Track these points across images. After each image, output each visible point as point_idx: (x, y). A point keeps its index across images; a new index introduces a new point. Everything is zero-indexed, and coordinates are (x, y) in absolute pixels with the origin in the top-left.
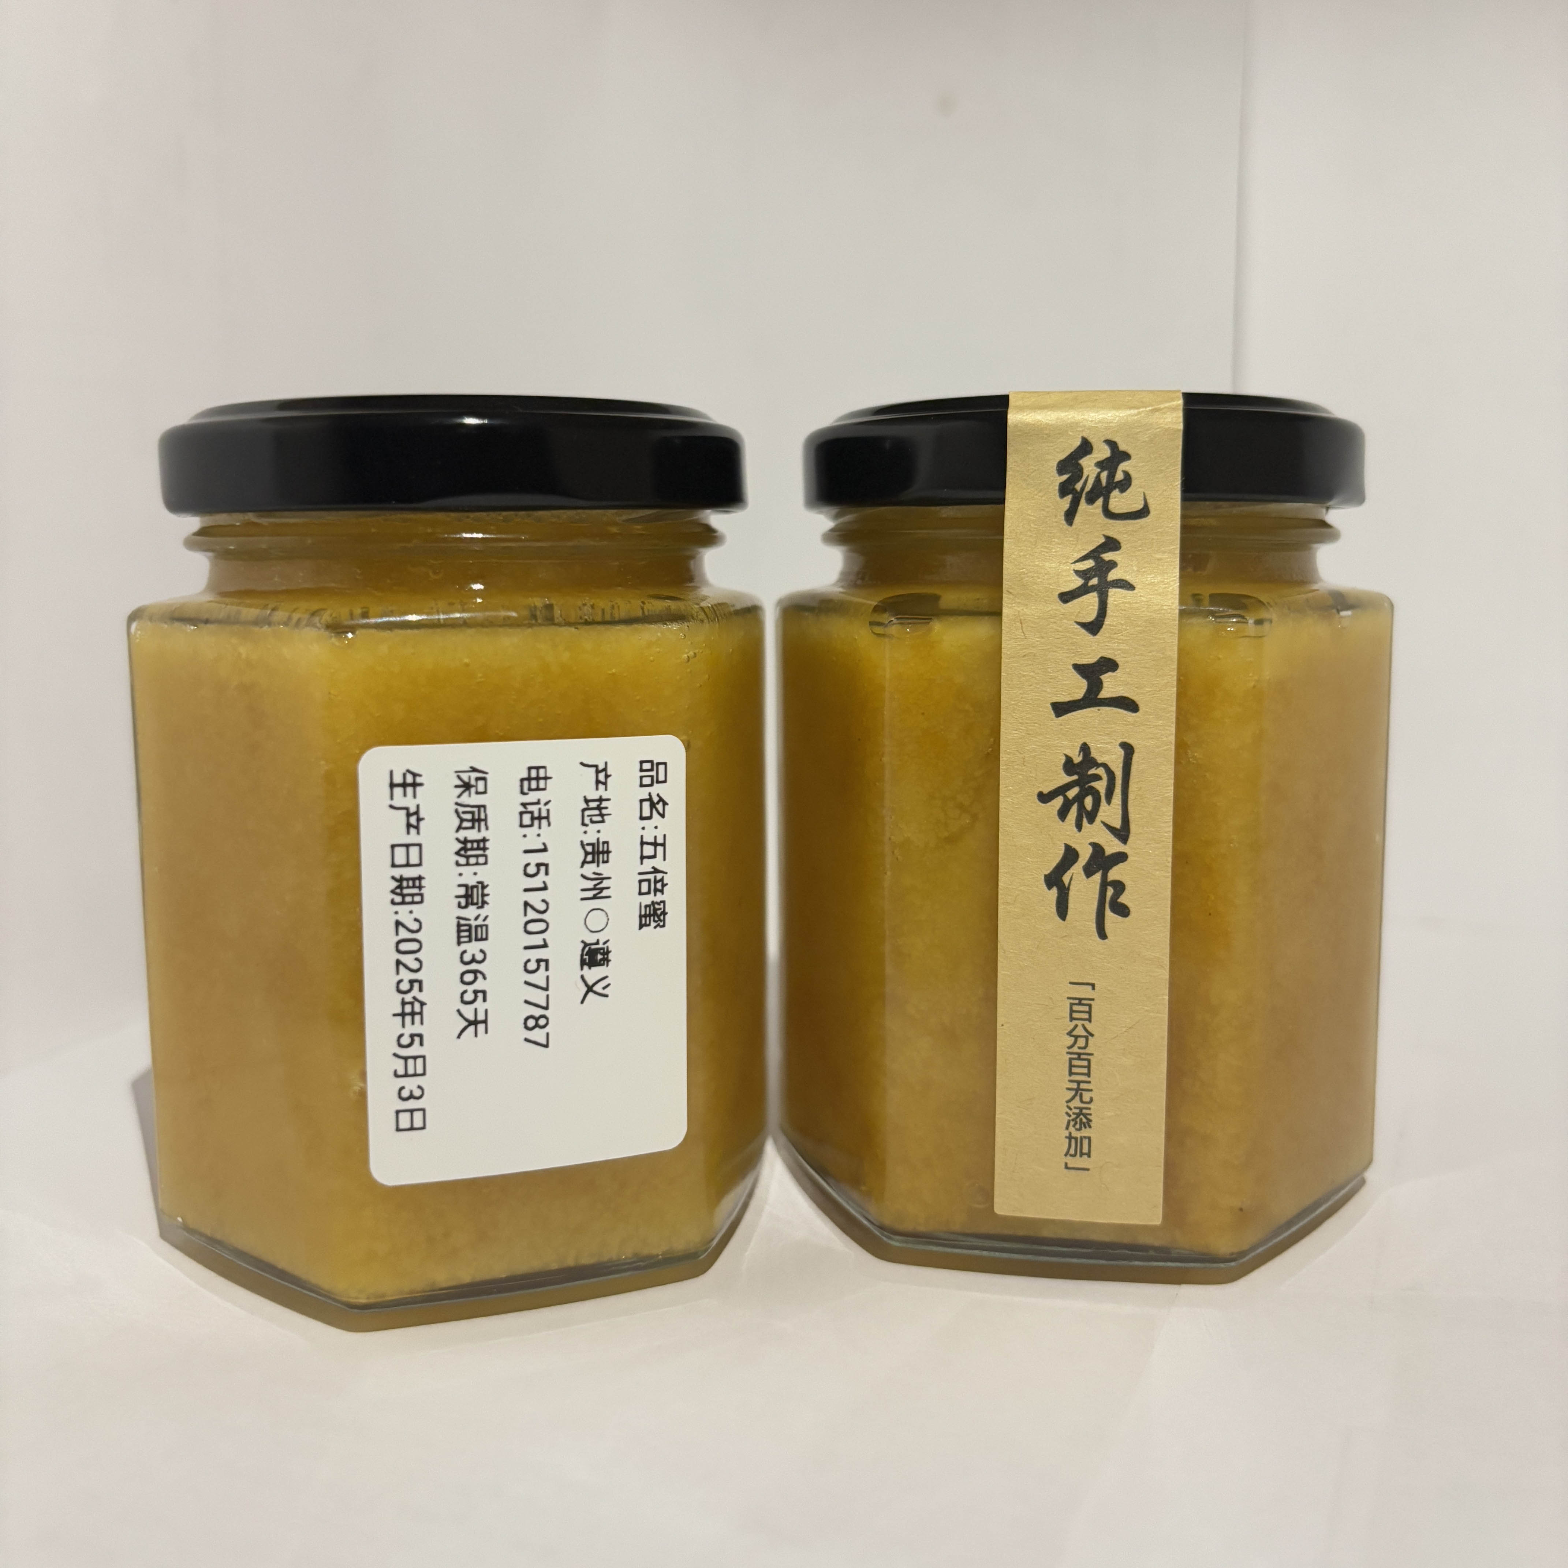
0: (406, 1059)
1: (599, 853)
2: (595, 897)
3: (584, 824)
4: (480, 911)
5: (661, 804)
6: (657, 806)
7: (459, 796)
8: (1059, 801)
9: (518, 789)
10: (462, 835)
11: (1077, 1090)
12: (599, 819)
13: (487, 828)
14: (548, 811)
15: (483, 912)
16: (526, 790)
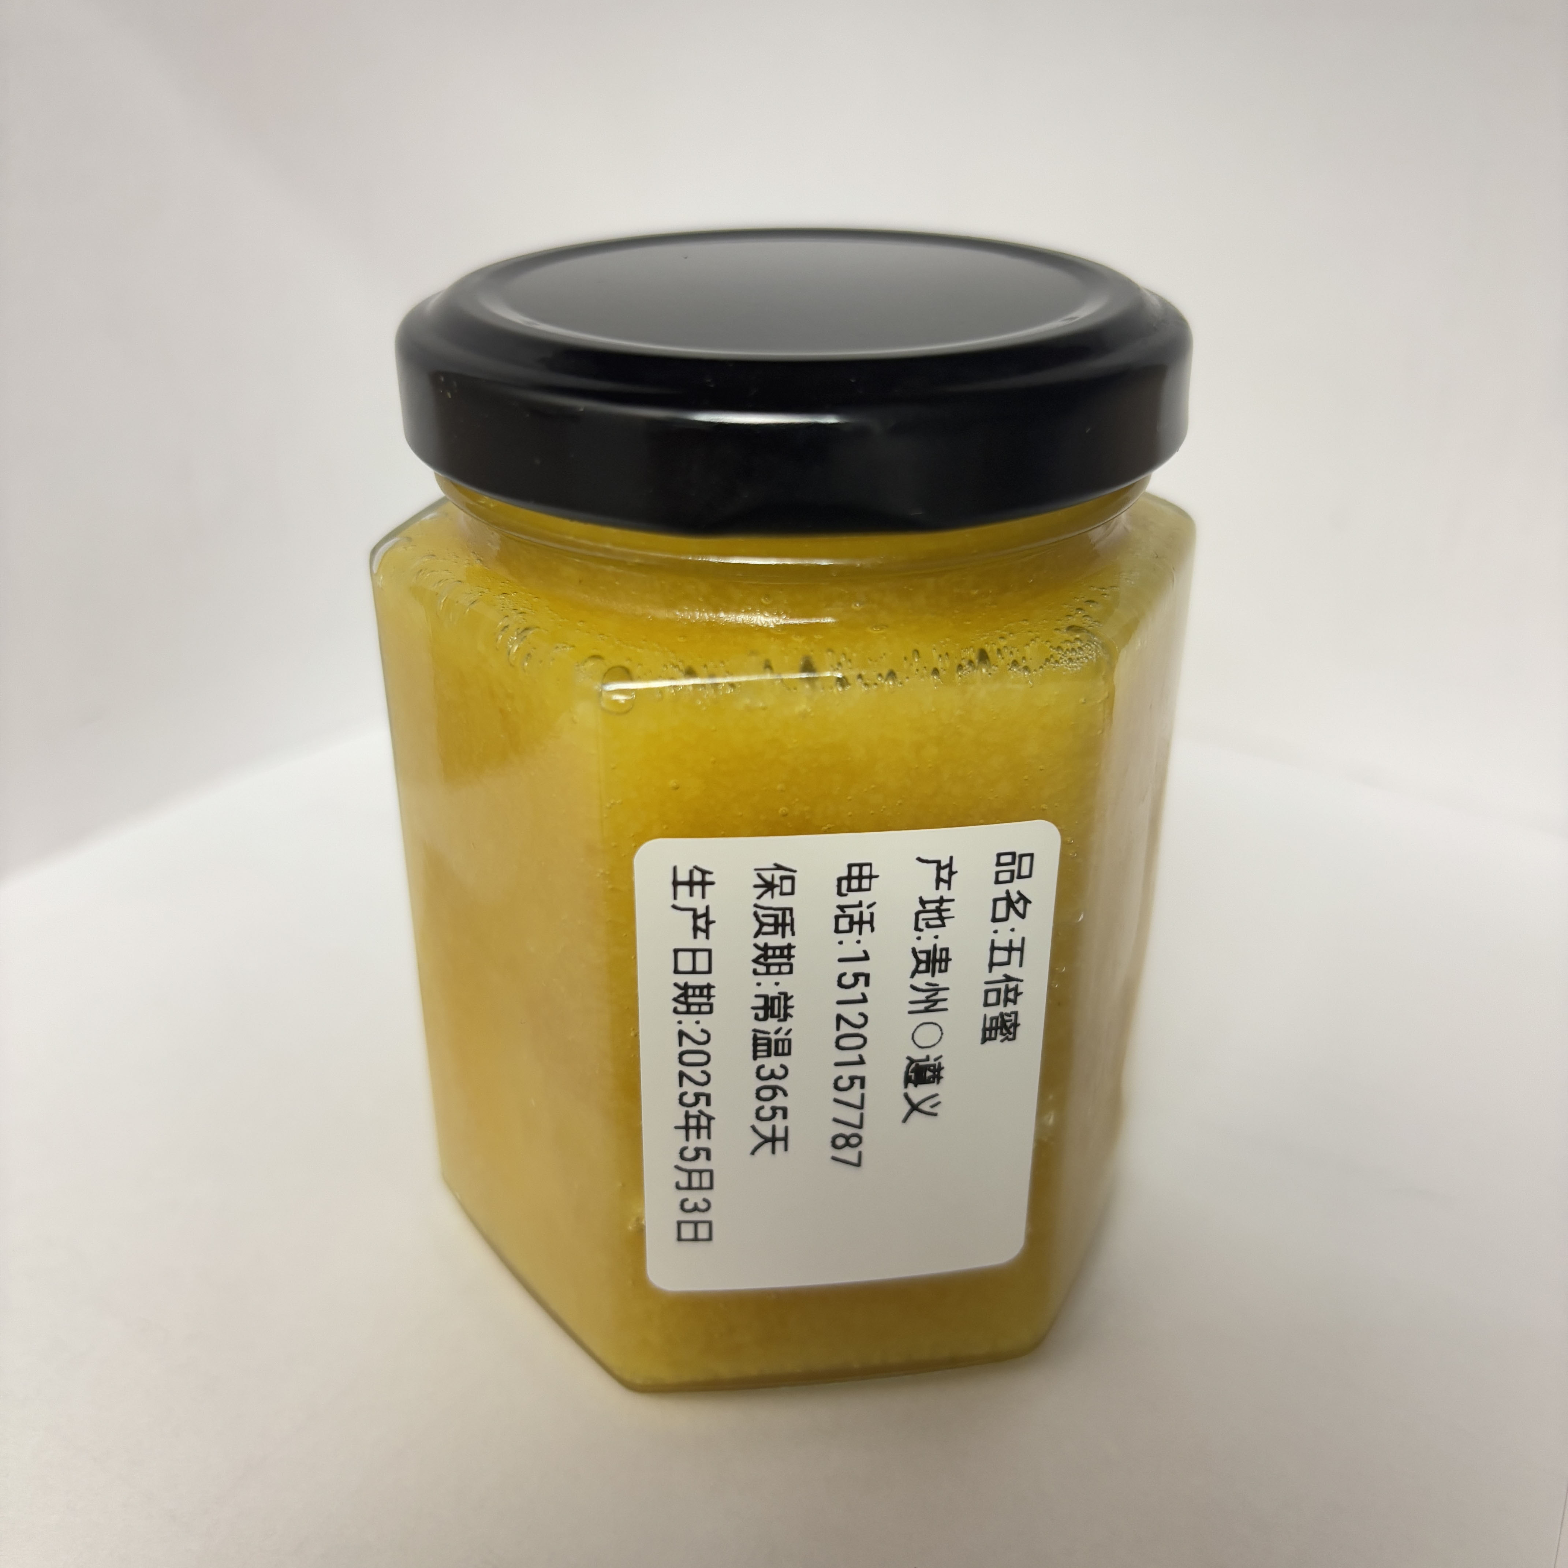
0: (690, 1172)
1: (935, 961)
2: (927, 1010)
3: (917, 928)
4: (782, 1024)
5: (1022, 902)
6: (1016, 905)
7: (759, 897)
9: (835, 889)
10: (761, 940)
12: (938, 922)
13: (793, 934)
14: (872, 914)
15: (786, 1026)
16: (844, 890)
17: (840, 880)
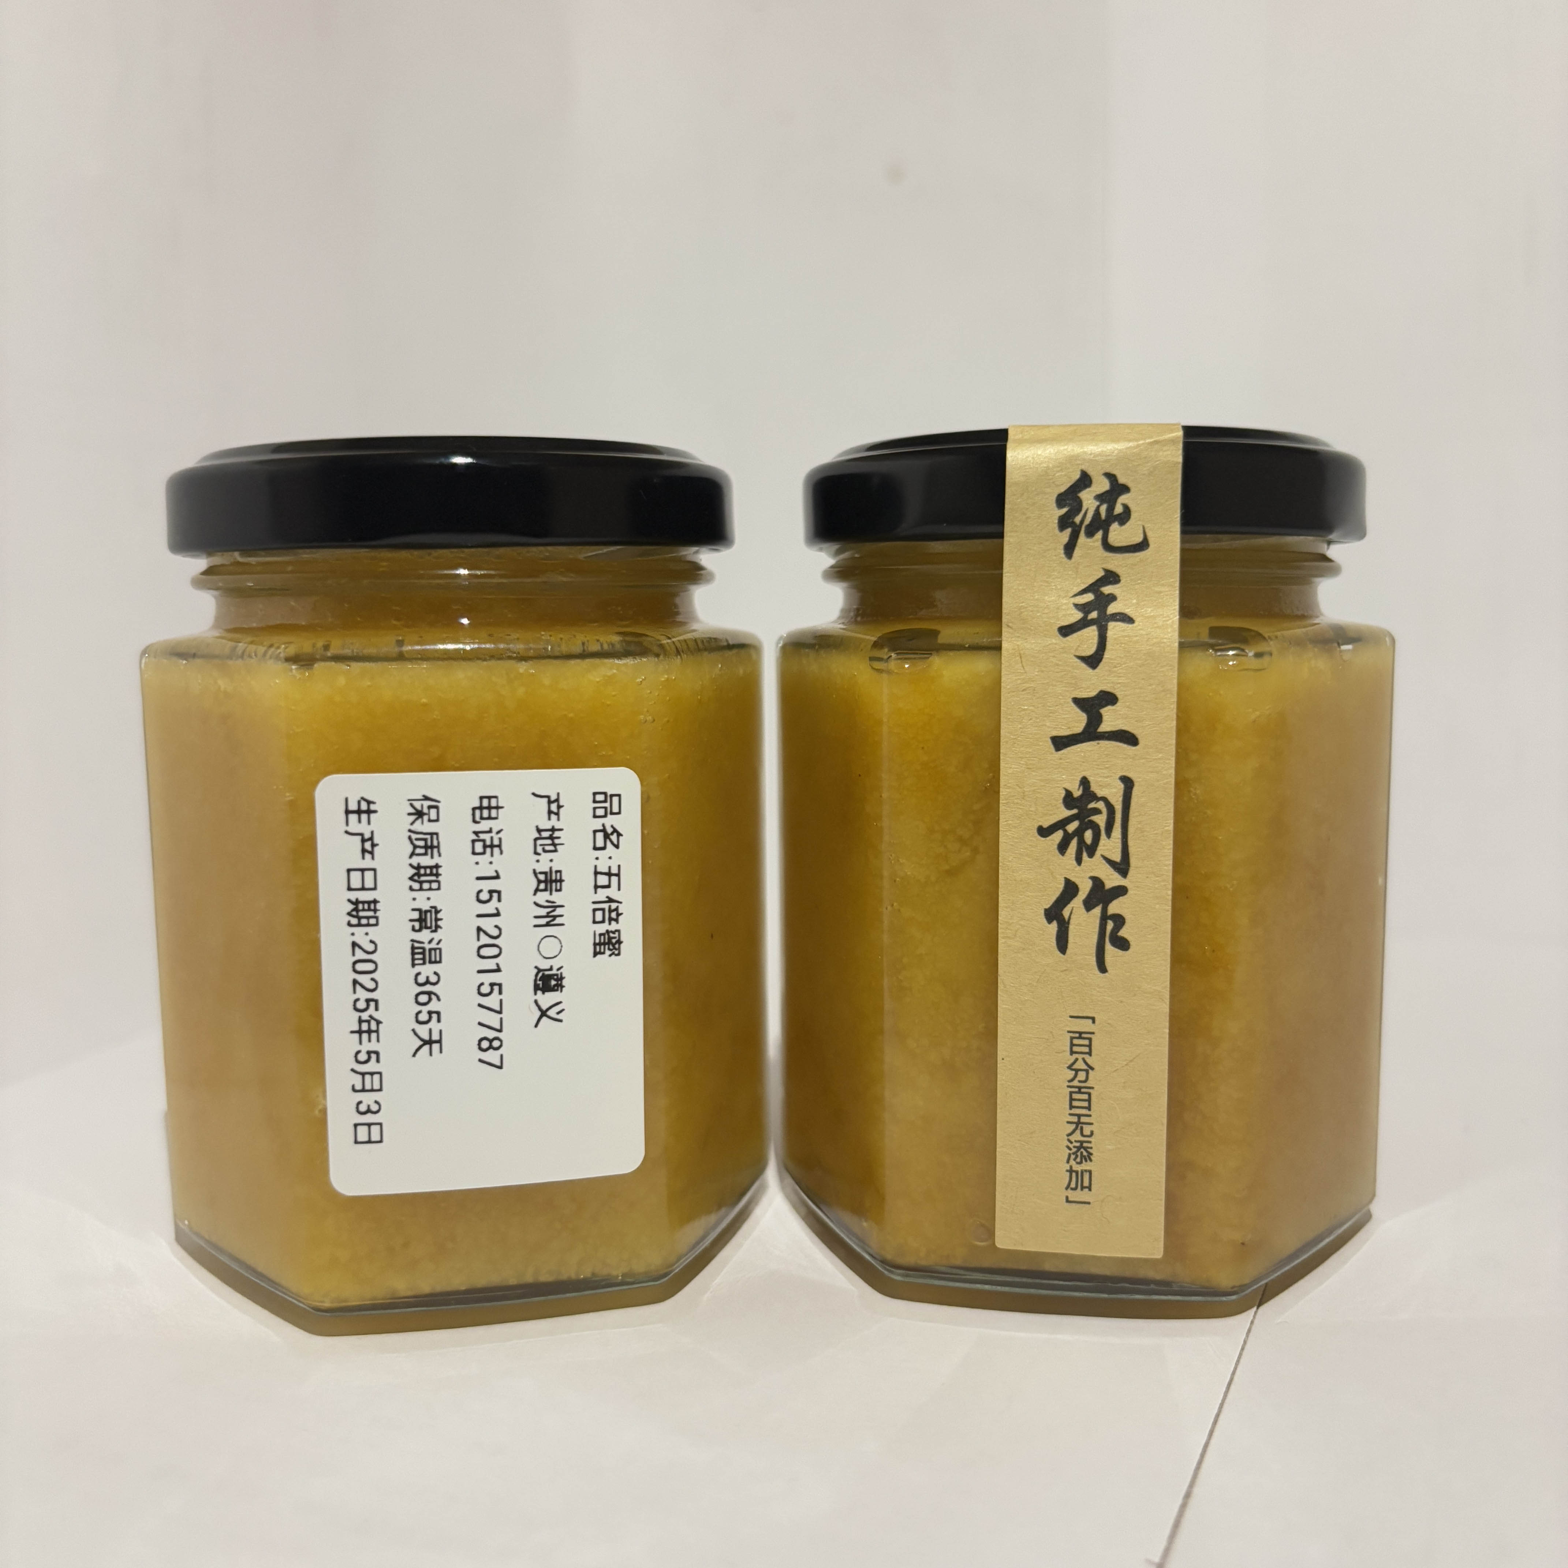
0: (363, 1074)
1: (552, 881)
2: (548, 924)
3: (536, 853)
4: (434, 935)
5: (615, 834)
6: (611, 837)
7: (412, 824)
8: (1058, 835)
9: (471, 818)
10: (415, 861)
11: (1078, 1123)
12: (552, 848)
13: (440, 855)
14: (500, 839)
15: (437, 936)
16: (478, 818)
17: (474, 809)
